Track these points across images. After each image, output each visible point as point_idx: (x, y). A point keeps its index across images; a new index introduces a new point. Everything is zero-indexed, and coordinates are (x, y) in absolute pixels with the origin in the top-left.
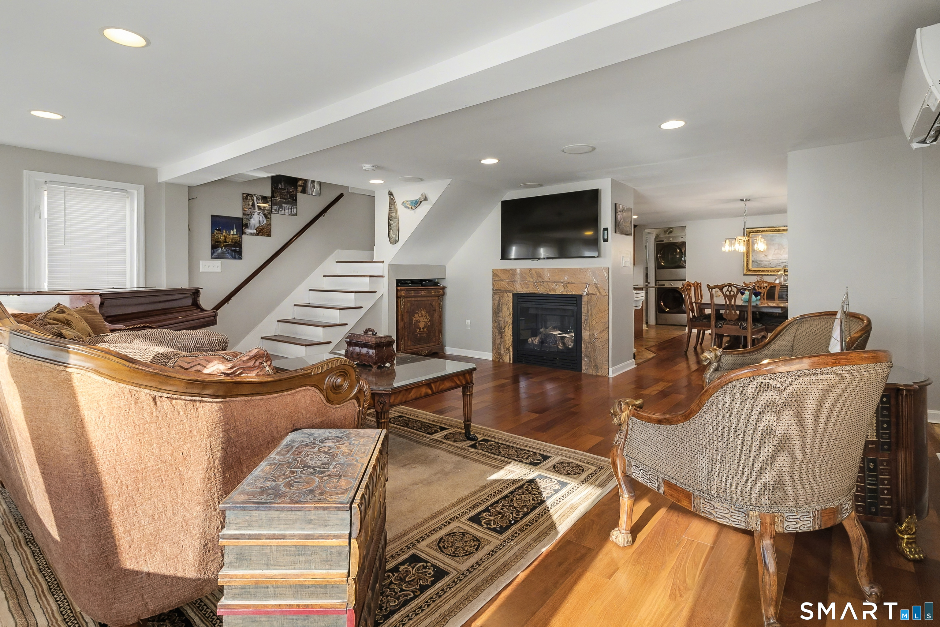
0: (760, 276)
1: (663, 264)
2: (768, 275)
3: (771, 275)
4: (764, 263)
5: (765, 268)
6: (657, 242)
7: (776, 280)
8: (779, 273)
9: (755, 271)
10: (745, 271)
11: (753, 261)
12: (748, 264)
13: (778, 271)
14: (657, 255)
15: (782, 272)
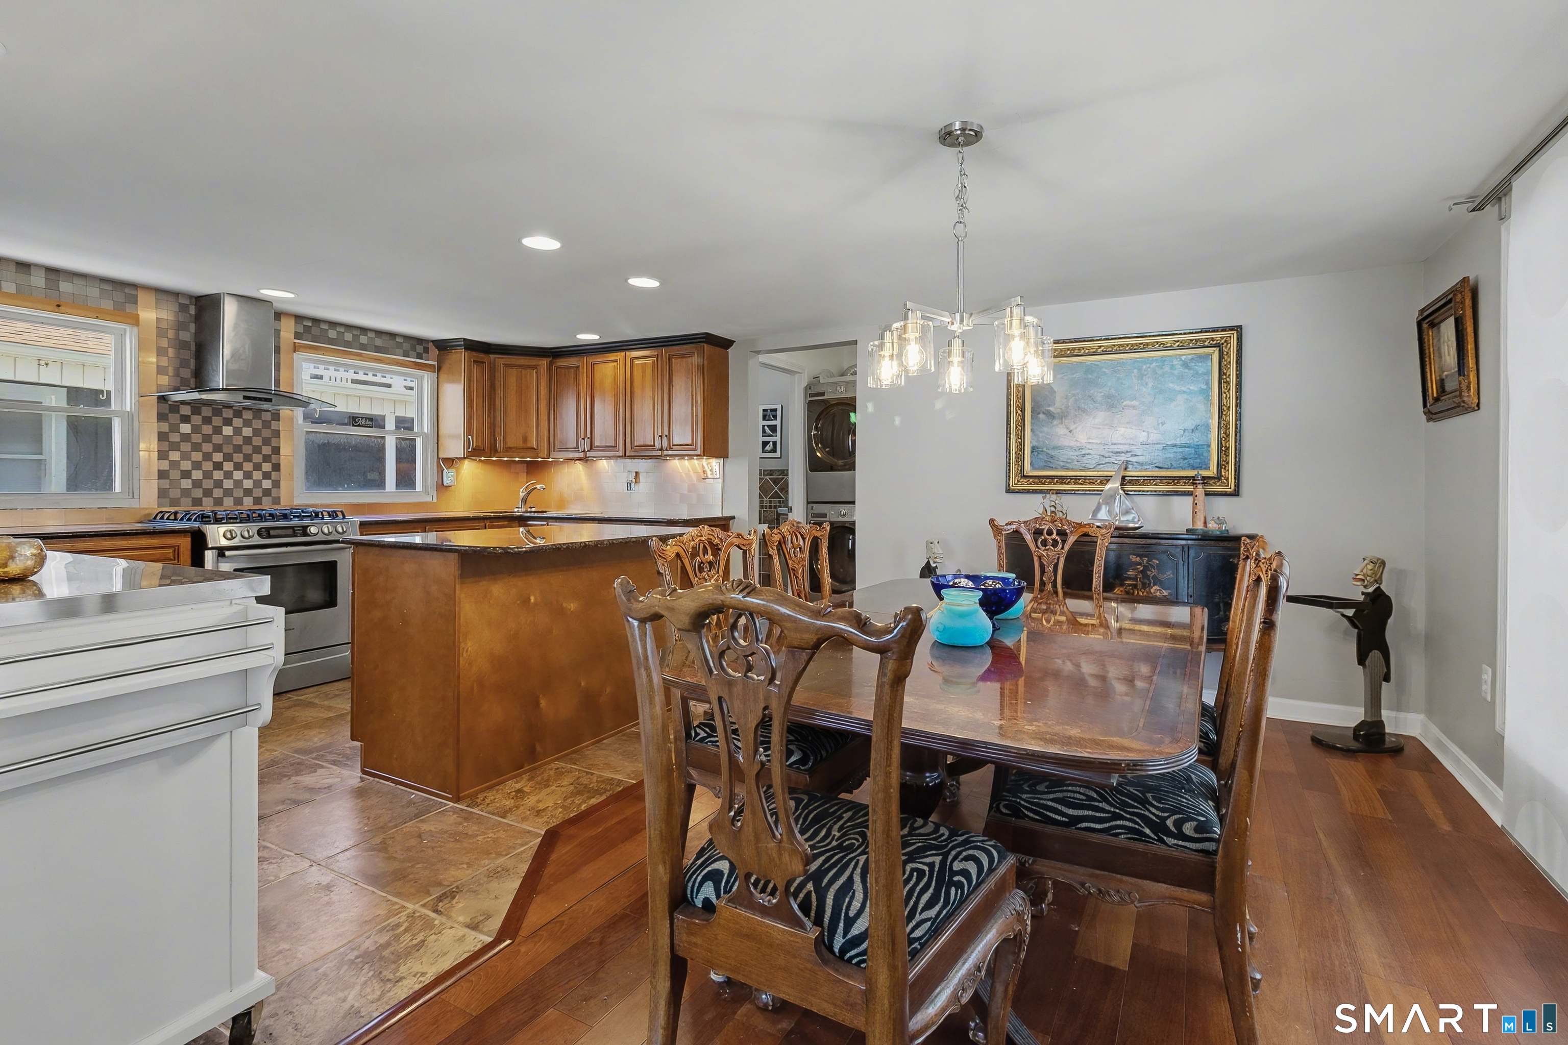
0: (1054, 497)
1: (818, 454)
2: (1074, 493)
3: (1085, 493)
4: (1064, 455)
5: (1067, 469)
6: (811, 395)
7: (1098, 509)
8: (1108, 486)
9: (1040, 479)
10: (1013, 480)
11: (1033, 449)
12: (1020, 458)
13: (1106, 480)
14: (809, 431)
15: (1114, 484)
